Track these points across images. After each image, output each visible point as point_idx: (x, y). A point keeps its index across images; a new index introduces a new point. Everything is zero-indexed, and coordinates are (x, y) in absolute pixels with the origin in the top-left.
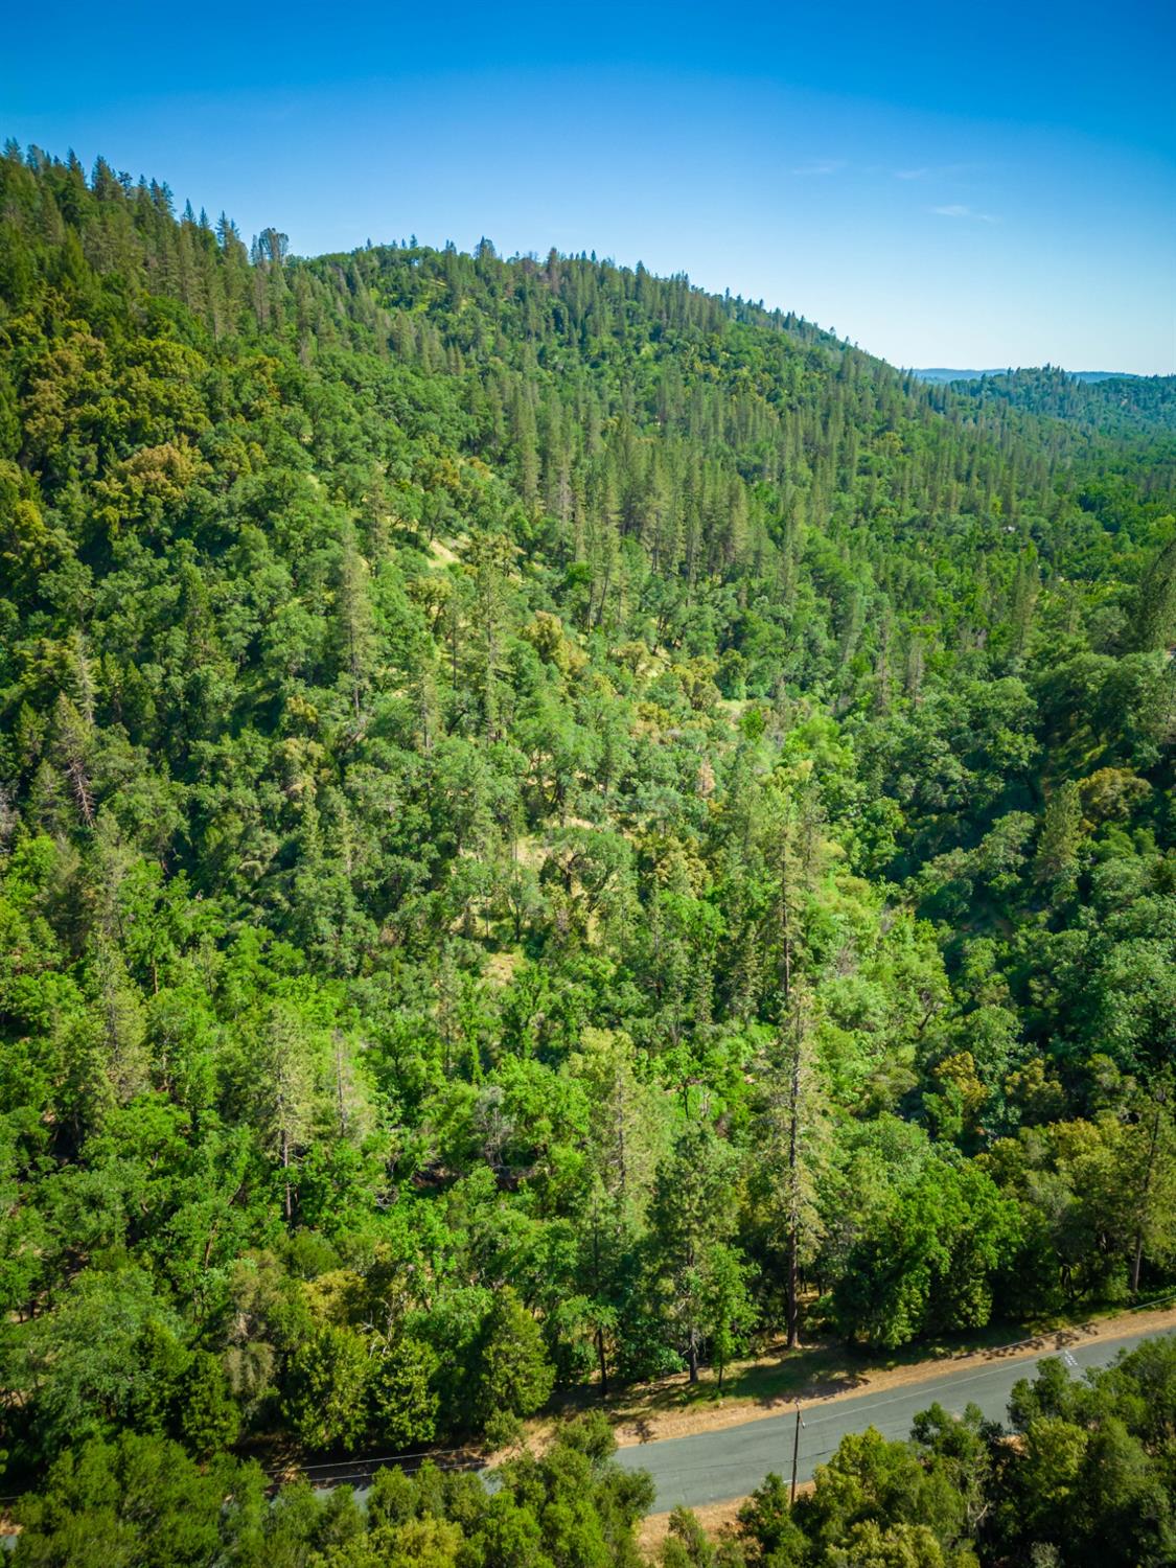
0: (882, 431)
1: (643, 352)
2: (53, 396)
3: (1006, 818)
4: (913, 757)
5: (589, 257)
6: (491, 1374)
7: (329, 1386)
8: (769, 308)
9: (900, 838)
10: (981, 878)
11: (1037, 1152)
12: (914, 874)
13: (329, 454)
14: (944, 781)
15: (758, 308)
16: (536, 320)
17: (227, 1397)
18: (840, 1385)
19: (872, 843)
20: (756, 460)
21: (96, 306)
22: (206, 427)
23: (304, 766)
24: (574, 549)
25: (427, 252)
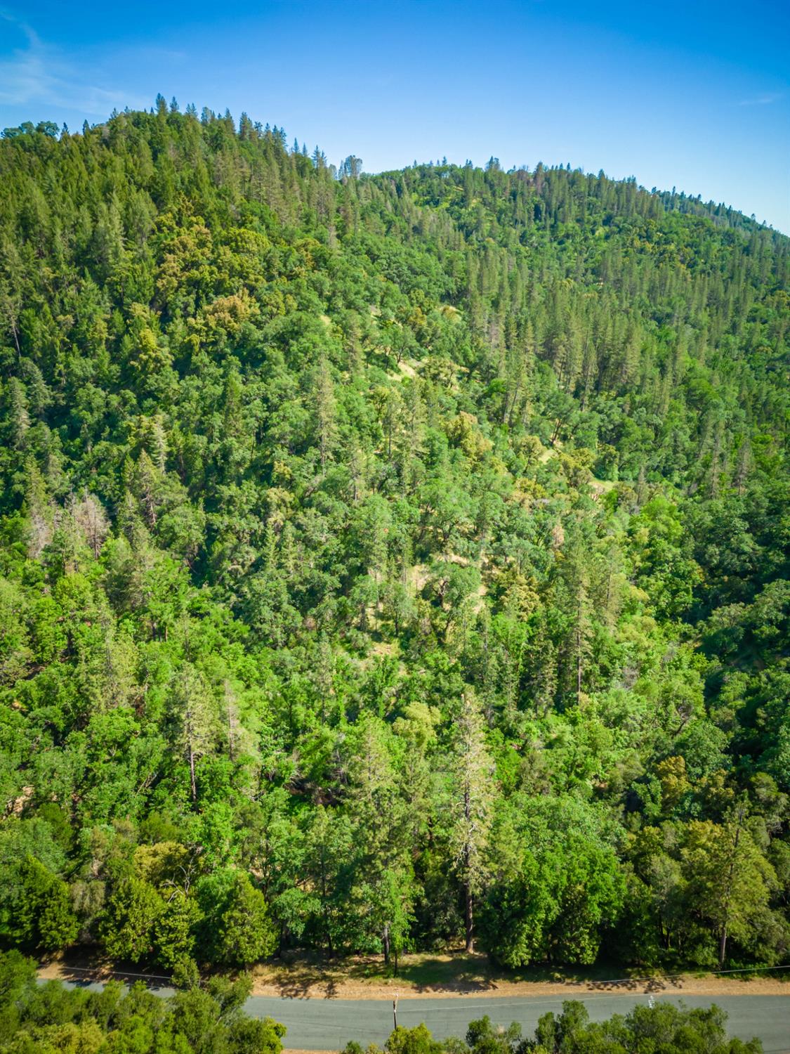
0: (775, 289)
1: (597, 234)
2: (175, 265)
3: (774, 584)
4: (718, 533)
5: (565, 168)
6: (225, 930)
7: (125, 918)
8: (704, 200)
9: (698, 591)
10: (750, 626)
11: (670, 841)
12: (705, 619)
13: (340, 303)
14: (739, 552)
15: (696, 201)
16: (522, 211)
17: (70, 911)
18: (476, 986)
19: (674, 593)
20: (669, 310)
21: (210, 208)
22: (262, 284)
23: (279, 506)
24: (497, 370)
25: (453, 168)
